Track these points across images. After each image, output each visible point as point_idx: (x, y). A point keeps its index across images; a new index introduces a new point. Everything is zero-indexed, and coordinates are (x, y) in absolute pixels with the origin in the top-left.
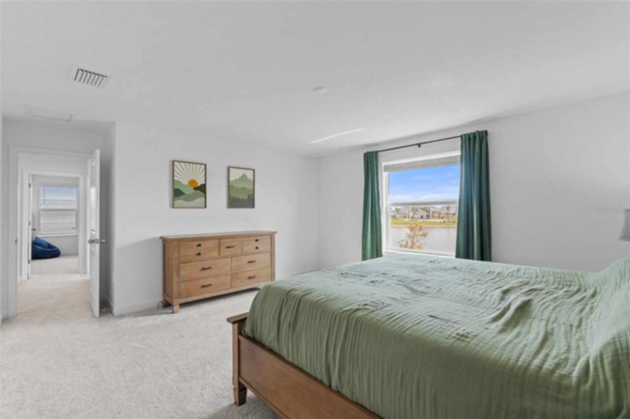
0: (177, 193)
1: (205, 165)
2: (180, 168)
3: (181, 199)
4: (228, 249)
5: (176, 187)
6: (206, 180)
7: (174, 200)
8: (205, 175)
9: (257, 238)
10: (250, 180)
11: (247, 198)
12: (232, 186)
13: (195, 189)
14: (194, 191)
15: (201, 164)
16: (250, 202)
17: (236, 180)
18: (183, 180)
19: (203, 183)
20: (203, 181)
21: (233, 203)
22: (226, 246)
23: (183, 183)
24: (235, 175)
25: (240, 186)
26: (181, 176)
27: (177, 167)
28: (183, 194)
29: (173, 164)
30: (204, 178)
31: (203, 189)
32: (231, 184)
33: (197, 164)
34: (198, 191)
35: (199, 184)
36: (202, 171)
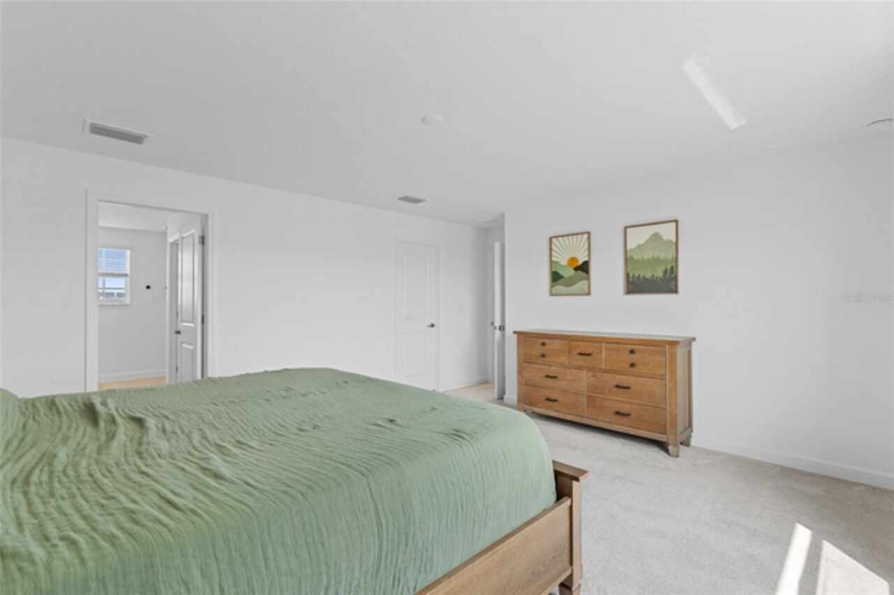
0: (556, 277)
1: (589, 233)
2: (557, 243)
3: (560, 284)
4: (581, 357)
5: (554, 270)
6: (589, 255)
7: (552, 287)
8: (589, 248)
9: (633, 347)
10: (670, 241)
11: (661, 275)
12: (632, 258)
13: (577, 269)
14: (573, 272)
15: (582, 233)
16: (667, 283)
17: (639, 246)
18: (562, 259)
19: (586, 259)
20: (585, 257)
21: (635, 286)
22: (579, 351)
23: (562, 263)
24: (638, 238)
25: (647, 256)
26: (559, 254)
27: (556, 245)
28: (562, 277)
29: (551, 242)
30: (587, 253)
31: (584, 268)
32: (629, 254)
33: (577, 234)
34: (580, 273)
35: (581, 262)
36: (585, 243)
